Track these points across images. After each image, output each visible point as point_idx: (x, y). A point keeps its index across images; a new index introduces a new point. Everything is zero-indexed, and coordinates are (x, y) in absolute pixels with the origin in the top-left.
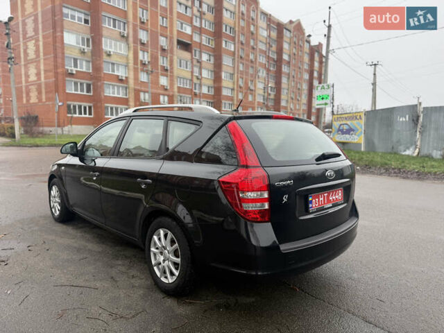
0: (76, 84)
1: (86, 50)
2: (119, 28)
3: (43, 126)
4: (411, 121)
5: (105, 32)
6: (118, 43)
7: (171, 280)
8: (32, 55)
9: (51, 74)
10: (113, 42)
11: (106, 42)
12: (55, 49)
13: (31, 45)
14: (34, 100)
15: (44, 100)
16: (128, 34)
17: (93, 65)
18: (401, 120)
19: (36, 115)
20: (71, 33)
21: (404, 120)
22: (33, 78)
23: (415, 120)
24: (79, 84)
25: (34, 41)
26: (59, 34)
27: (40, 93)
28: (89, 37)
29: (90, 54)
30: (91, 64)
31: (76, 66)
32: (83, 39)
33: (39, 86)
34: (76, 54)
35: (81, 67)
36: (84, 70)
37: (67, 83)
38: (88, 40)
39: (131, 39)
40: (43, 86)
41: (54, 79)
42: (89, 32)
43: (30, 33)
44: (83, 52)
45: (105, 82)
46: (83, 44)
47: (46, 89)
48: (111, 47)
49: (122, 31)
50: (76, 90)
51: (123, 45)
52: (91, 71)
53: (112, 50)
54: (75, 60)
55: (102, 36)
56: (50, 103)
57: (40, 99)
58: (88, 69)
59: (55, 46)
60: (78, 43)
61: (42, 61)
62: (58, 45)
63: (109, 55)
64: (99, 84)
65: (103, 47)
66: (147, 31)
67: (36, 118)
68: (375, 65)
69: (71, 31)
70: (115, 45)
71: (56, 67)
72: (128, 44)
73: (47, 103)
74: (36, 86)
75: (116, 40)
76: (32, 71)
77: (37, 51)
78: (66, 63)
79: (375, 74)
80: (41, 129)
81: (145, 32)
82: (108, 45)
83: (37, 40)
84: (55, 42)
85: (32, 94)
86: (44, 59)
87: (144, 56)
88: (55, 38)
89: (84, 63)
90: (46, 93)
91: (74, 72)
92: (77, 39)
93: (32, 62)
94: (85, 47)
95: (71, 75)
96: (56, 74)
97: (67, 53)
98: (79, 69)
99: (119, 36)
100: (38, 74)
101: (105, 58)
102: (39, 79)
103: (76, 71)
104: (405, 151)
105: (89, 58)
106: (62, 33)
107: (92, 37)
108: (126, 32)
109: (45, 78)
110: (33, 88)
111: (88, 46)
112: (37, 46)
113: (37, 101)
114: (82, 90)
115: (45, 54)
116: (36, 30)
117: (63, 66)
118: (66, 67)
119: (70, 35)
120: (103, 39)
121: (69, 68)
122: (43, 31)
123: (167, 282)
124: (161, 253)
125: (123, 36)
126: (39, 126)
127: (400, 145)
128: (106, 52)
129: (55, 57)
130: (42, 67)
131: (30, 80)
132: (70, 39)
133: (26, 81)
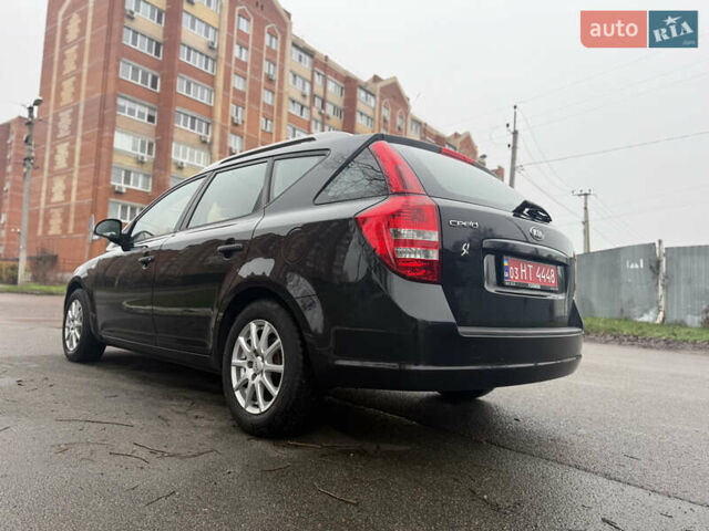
0: (124, 208)
1: (146, 160)
2: (200, 130)
3: (64, 271)
4: (648, 269)
5: (176, 135)
6: (196, 152)
8: (61, 162)
9: (89, 191)
10: (189, 150)
11: (178, 149)
12: (98, 155)
13: (63, 150)
14: (55, 230)
15: (71, 231)
16: (212, 139)
17: (153, 184)
18: (632, 266)
19: (55, 253)
20: (126, 133)
21: (637, 266)
22: (58, 197)
23: (655, 267)
24: (129, 209)
25: (67, 144)
26: (107, 134)
27: (66, 219)
28: (153, 140)
29: (151, 166)
30: (151, 180)
31: (127, 181)
32: (143, 143)
33: (67, 208)
34: (130, 164)
35: (136, 183)
36: (139, 188)
37: (111, 206)
38: (150, 145)
39: (216, 147)
40: (73, 209)
41: (91, 200)
42: (154, 134)
43: (64, 131)
44: (141, 162)
46: (143, 150)
47: (76, 213)
48: (184, 156)
49: (203, 134)
50: (123, 216)
51: (203, 154)
52: (149, 190)
53: (186, 161)
54: (128, 173)
55: (172, 139)
56: (80, 235)
57: (64, 229)
58: (145, 185)
59: (99, 154)
60: (134, 148)
61: (76, 174)
62: (104, 150)
63: (180, 168)
65: (173, 156)
66: (242, 137)
67: (54, 259)
68: (586, 195)
69: (125, 131)
70: (192, 155)
71: (96, 183)
72: (211, 154)
73: (75, 236)
74: (61, 210)
75: (192, 146)
76: (59, 185)
77: (70, 160)
78: (113, 176)
79: (586, 208)
80: (59, 275)
81: (238, 138)
82: (180, 153)
83: (73, 142)
84: (99, 145)
85: (52, 222)
86: (80, 170)
88: (100, 139)
89: (141, 179)
90: (76, 220)
91: (124, 191)
92: (134, 143)
93: (59, 175)
94: (145, 155)
95: (119, 194)
96: (95, 194)
97: (117, 160)
98: (131, 186)
99: (197, 142)
100: (67, 192)
101: (173, 169)
102: (68, 198)
103: (128, 189)
104: (642, 316)
105: (148, 169)
106: (112, 131)
107: (157, 142)
108: (209, 136)
109: (78, 198)
110: (57, 213)
111: (150, 153)
112: (71, 151)
113: (59, 232)
115: (81, 163)
116: (73, 128)
117: (108, 181)
118: (113, 183)
119: (124, 136)
120: (174, 145)
121: (117, 184)
122: (84, 129)
125: (205, 142)
126: (58, 270)
127: (634, 306)
128: (176, 164)
129: (97, 168)
130: (75, 183)
131: (53, 200)
132: (123, 142)
133: (48, 202)
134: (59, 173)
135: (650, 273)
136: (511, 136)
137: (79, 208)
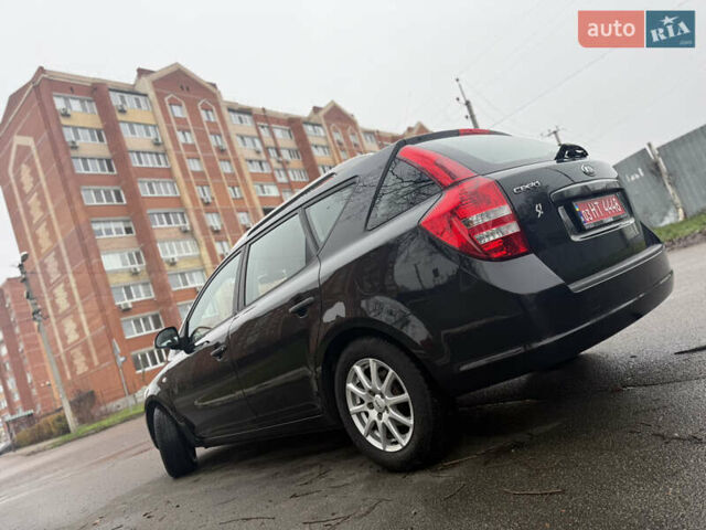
0: (137, 322)
1: (139, 270)
2: (177, 222)
3: (105, 403)
4: (649, 175)
5: (158, 235)
6: (181, 243)
7: (405, 441)
8: (63, 304)
9: (98, 320)
10: (173, 244)
11: (163, 248)
12: (95, 284)
13: (60, 292)
14: (81, 368)
15: (96, 363)
16: (191, 226)
17: (154, 287)
18: (633, 178)
19: (91, 389)
20: (113, 253)
21: (637, 176)
22: (73, 337)
23: (655, 169)
24: (141, 321)
25: (62, 285)
26: (94, 261)
27: (87, 354)
28: (138, 249)
29: (145, 273)
30: (151, 286)
31: (130, 296)
32: (130, 256)
33: (85, 345)
34: (126, 279)
35: (138, 295)
36: (143, 298)
37: (124, 326)
38: (138, 255)
39: (198, 232)
40: (90, 343)
41: (103, 327)
42: (135, 243)
43: (55, 275)
44: (135, 273)
45: (179, 303)
46: (133, 263)
47: (95, 346)
48: (172, 252)
49: (181, 224)
50: (140, 330)
51: (189, 243)
52: (153, 296)
53: (176, 256)
54: (127, 288)
55: (156, 242)
56: (107, 363)
57: (90, 364)
58: (148, 293)
59: (95, 281)
60: (124, 264)
61: (81, 309)
62: (98, 276)
63: (173, 264)
64: (171, 309)
65: (162, 256)
66: (217, 212)
67: (92, 394)
68: (555, 132)
69: (110, 251)
70: (179, 248)
71: (102, 309)
72: (196, 240)
73: (103, 365)
74: (80, 348)
75: (177, 240)
76: (70, 326)
77: (70, 298)
78: (115, 296)
80: (103, 408)
81: (214, 216)
82: (167, 251)
83: (67, 281)
84: (92, 274)
85: (76, 362)
86: (84, 304)
87: (222, 246)
88: (90, 268)
89: (141, 288)
90: (98, 351)
91: (130, 306)
92: (122, 258)
93: (67, 315)
94: (137, 266)
95: (127, 311)
96: (106, 321)
97: (113, 281)
98: (135, 299)
99: (179, 234)
100: (80, 329)
101: (167, 267)
102: (82, 334)
103: (133, 303)
104: (662, 220)
105: (145, 277)
106: (99, 257)
107: (143, 250)
108: (188, 224)
109: (91, 330)
110: (77, 352)
111: (140, 262)
112: (68, 289)
113: (86, 369)
114: (148, 328)
115: (82, 297)
116: (62, 269)
117: (112, 303)
118: (117, 303)
119: (111, 256)
120: (158, 245)
121: (121, 303)
122: (72, 264)
123: (398, 448)
124: (371, 406)
125: (186, 231)
126: (100, 405)
127: (651, 215)
128: (168, 262)
129: (98, 295)
130: (83, 318)
131: (69, 341)
132: (112, 262)
133: (65, 346)
134: (65, 315)
135: (653, 178)
136: (465, 108)
137: (95, 339)
